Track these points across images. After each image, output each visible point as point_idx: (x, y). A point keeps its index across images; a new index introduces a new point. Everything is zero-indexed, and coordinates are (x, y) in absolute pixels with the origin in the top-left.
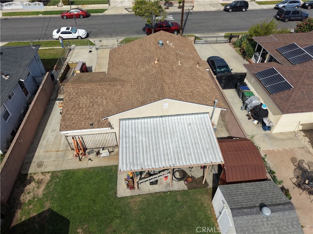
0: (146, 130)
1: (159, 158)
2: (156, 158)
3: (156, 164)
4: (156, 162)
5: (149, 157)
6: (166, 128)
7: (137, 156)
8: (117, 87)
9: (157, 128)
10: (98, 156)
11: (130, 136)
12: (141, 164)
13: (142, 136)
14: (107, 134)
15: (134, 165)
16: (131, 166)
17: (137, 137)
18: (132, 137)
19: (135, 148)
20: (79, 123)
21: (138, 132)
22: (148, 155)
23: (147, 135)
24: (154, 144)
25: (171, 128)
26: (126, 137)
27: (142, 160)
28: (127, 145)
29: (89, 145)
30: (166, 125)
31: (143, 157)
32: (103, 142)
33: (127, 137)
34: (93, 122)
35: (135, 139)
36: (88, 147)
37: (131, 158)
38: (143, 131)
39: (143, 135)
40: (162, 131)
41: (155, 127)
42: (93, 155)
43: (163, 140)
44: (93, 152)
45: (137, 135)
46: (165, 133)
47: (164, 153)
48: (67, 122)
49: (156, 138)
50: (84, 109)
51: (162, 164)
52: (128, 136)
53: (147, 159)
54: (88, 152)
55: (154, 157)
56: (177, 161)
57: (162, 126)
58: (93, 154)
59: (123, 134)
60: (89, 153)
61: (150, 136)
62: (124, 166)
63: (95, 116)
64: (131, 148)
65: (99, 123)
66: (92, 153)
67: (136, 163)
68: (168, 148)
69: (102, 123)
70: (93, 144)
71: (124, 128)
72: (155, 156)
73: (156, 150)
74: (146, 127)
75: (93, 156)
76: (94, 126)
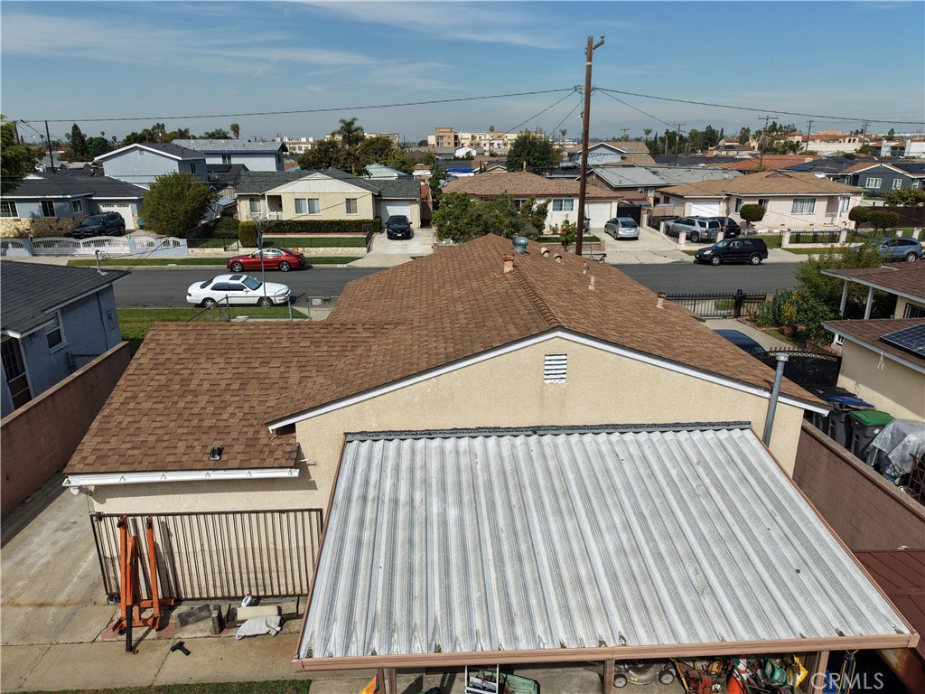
0: (465, 478)
1: (533, 601)
2: (514, 600)
3: (520, 630)
4: (518, 621)
5: (475, 595)
6: (562, 472)
7: (410, 586)
8: (352, 335)
9: (517, 470)
10: (226, 633)
11: (387, 500)
12: (431, 625)
13: (444, 499)
14: (284, 516)
15: (391, 630)
16: (376, 635)
17: (417, 503)
18: (396, 502)
19: (407, 546)
20: (165, 444)
21: (426, 482)
22: (473, 584)
23: (466, 498)
24: (503, 536)
25: (585, 474)
26: (364, 499)
27: (438, 608)
28: (367, 535)
29: (195, 578)
30: (560, 463)
31: (447, 589)
32: (258, 565)
33: (369, 504)
34: (228, 441)
35: (407, 509)
36: (189, 590)
37: (380, 596)
38: (450, 479)
39: (451, 497)
40: (542, 483)
41: (508, 468)
42: (201, 631)
43: (551, 518)
44: (204, 614)
45: (418, 496)
46: (559, 490)
47: (559, 576)
48: (114, 440)
49: (516, 510)
50: (203, 399)
51: (550, 629)
52: (373, 500)
53: (467, 600)
54: (179, 615)
55: (507, 594)
56: (635, 618)
57: (538, 464)
58: (201, 625)
59: (350, 489)
60: (184, 621)
61: (483, 501)
62: (337, 631)
63: (242, 423)
64: (383, 547)
65: (249, 450)
66: (198, 620)
67: (405, 619)
68: (578, 556)
69: (266, 450)
70: (213, 573)
71: (361, 468)
72: (512, 591)
73: (517, 563)
74: (463, 467)
75: (200, 635)
76: (224, 457)
